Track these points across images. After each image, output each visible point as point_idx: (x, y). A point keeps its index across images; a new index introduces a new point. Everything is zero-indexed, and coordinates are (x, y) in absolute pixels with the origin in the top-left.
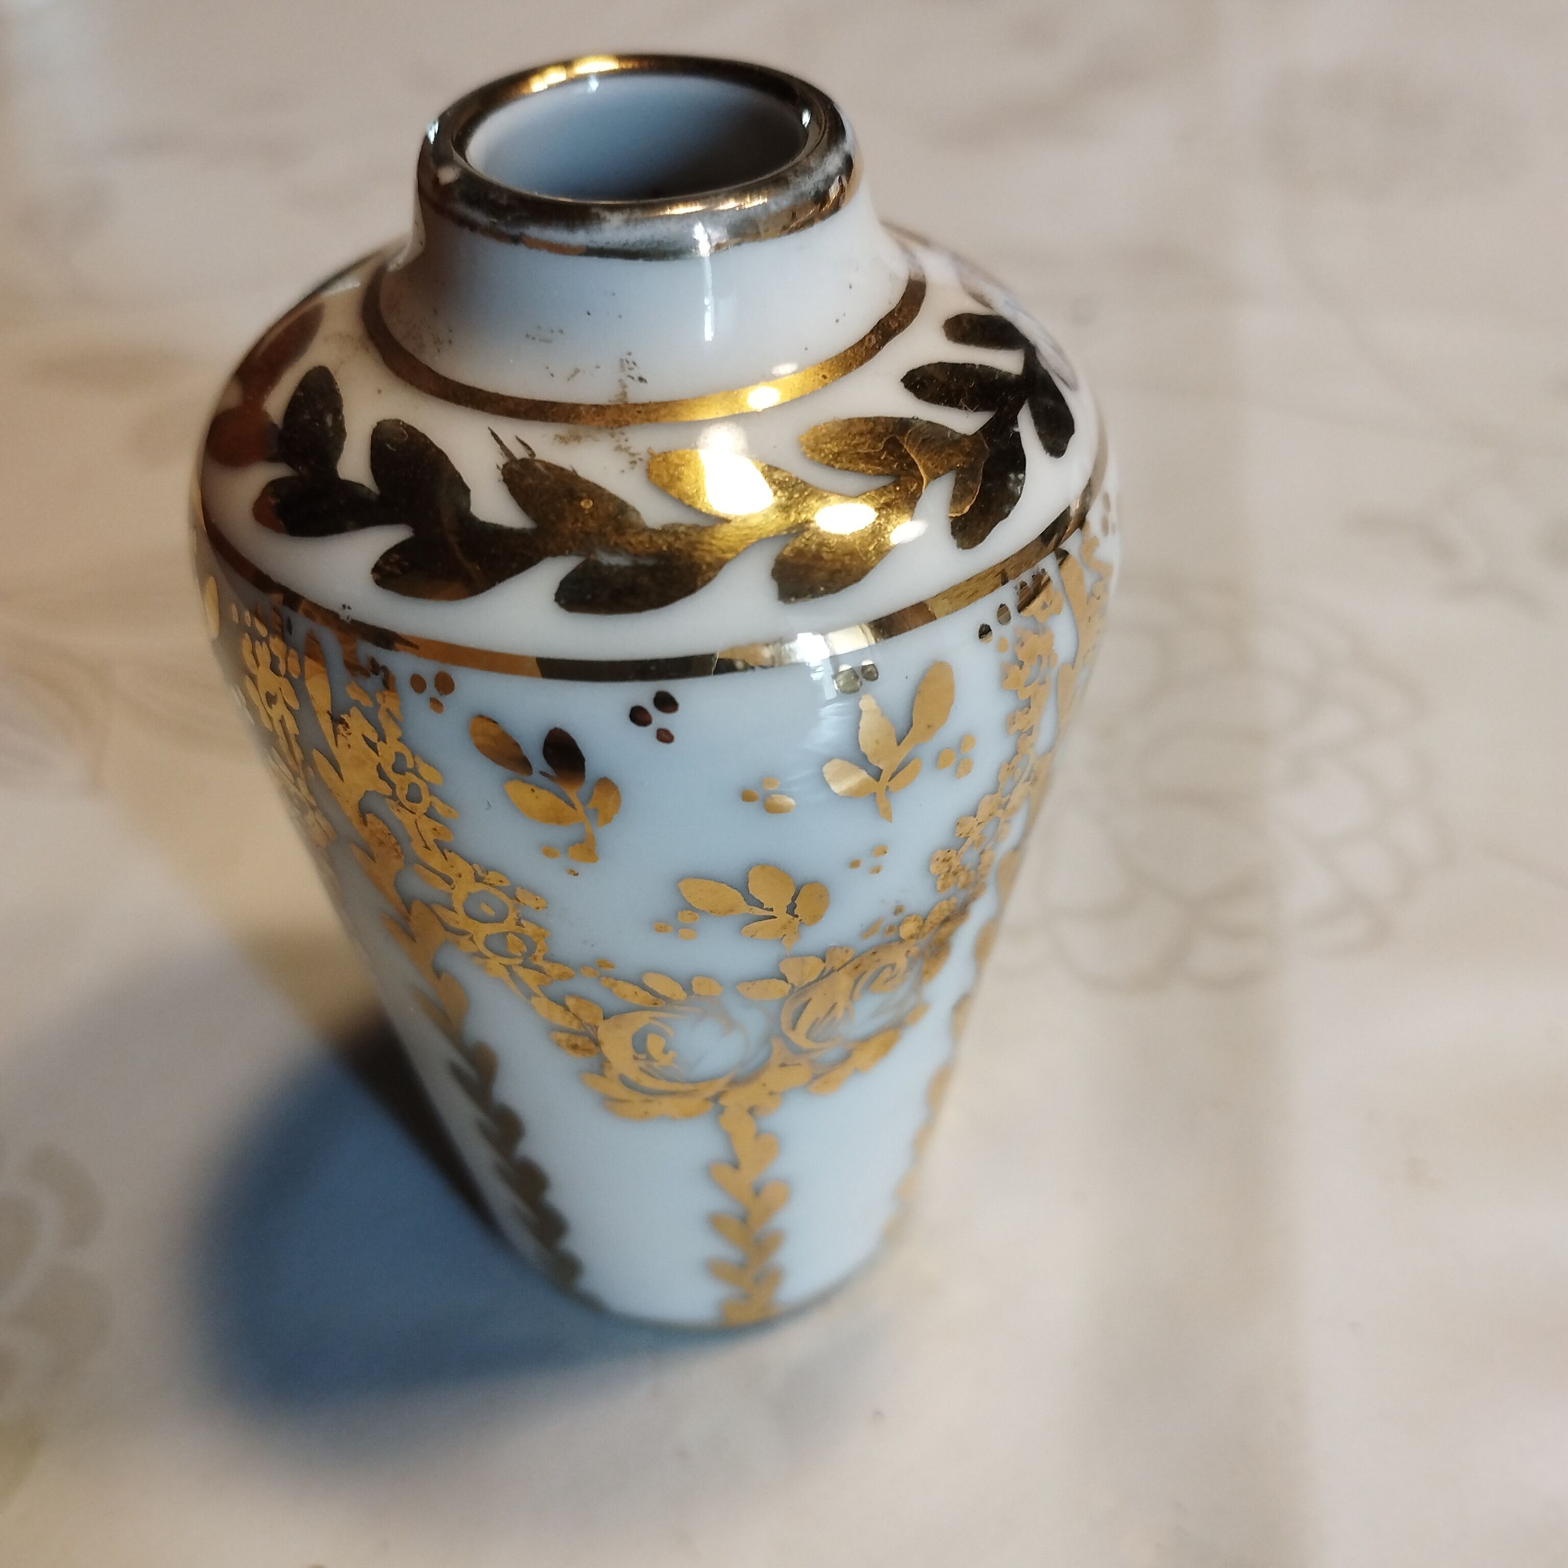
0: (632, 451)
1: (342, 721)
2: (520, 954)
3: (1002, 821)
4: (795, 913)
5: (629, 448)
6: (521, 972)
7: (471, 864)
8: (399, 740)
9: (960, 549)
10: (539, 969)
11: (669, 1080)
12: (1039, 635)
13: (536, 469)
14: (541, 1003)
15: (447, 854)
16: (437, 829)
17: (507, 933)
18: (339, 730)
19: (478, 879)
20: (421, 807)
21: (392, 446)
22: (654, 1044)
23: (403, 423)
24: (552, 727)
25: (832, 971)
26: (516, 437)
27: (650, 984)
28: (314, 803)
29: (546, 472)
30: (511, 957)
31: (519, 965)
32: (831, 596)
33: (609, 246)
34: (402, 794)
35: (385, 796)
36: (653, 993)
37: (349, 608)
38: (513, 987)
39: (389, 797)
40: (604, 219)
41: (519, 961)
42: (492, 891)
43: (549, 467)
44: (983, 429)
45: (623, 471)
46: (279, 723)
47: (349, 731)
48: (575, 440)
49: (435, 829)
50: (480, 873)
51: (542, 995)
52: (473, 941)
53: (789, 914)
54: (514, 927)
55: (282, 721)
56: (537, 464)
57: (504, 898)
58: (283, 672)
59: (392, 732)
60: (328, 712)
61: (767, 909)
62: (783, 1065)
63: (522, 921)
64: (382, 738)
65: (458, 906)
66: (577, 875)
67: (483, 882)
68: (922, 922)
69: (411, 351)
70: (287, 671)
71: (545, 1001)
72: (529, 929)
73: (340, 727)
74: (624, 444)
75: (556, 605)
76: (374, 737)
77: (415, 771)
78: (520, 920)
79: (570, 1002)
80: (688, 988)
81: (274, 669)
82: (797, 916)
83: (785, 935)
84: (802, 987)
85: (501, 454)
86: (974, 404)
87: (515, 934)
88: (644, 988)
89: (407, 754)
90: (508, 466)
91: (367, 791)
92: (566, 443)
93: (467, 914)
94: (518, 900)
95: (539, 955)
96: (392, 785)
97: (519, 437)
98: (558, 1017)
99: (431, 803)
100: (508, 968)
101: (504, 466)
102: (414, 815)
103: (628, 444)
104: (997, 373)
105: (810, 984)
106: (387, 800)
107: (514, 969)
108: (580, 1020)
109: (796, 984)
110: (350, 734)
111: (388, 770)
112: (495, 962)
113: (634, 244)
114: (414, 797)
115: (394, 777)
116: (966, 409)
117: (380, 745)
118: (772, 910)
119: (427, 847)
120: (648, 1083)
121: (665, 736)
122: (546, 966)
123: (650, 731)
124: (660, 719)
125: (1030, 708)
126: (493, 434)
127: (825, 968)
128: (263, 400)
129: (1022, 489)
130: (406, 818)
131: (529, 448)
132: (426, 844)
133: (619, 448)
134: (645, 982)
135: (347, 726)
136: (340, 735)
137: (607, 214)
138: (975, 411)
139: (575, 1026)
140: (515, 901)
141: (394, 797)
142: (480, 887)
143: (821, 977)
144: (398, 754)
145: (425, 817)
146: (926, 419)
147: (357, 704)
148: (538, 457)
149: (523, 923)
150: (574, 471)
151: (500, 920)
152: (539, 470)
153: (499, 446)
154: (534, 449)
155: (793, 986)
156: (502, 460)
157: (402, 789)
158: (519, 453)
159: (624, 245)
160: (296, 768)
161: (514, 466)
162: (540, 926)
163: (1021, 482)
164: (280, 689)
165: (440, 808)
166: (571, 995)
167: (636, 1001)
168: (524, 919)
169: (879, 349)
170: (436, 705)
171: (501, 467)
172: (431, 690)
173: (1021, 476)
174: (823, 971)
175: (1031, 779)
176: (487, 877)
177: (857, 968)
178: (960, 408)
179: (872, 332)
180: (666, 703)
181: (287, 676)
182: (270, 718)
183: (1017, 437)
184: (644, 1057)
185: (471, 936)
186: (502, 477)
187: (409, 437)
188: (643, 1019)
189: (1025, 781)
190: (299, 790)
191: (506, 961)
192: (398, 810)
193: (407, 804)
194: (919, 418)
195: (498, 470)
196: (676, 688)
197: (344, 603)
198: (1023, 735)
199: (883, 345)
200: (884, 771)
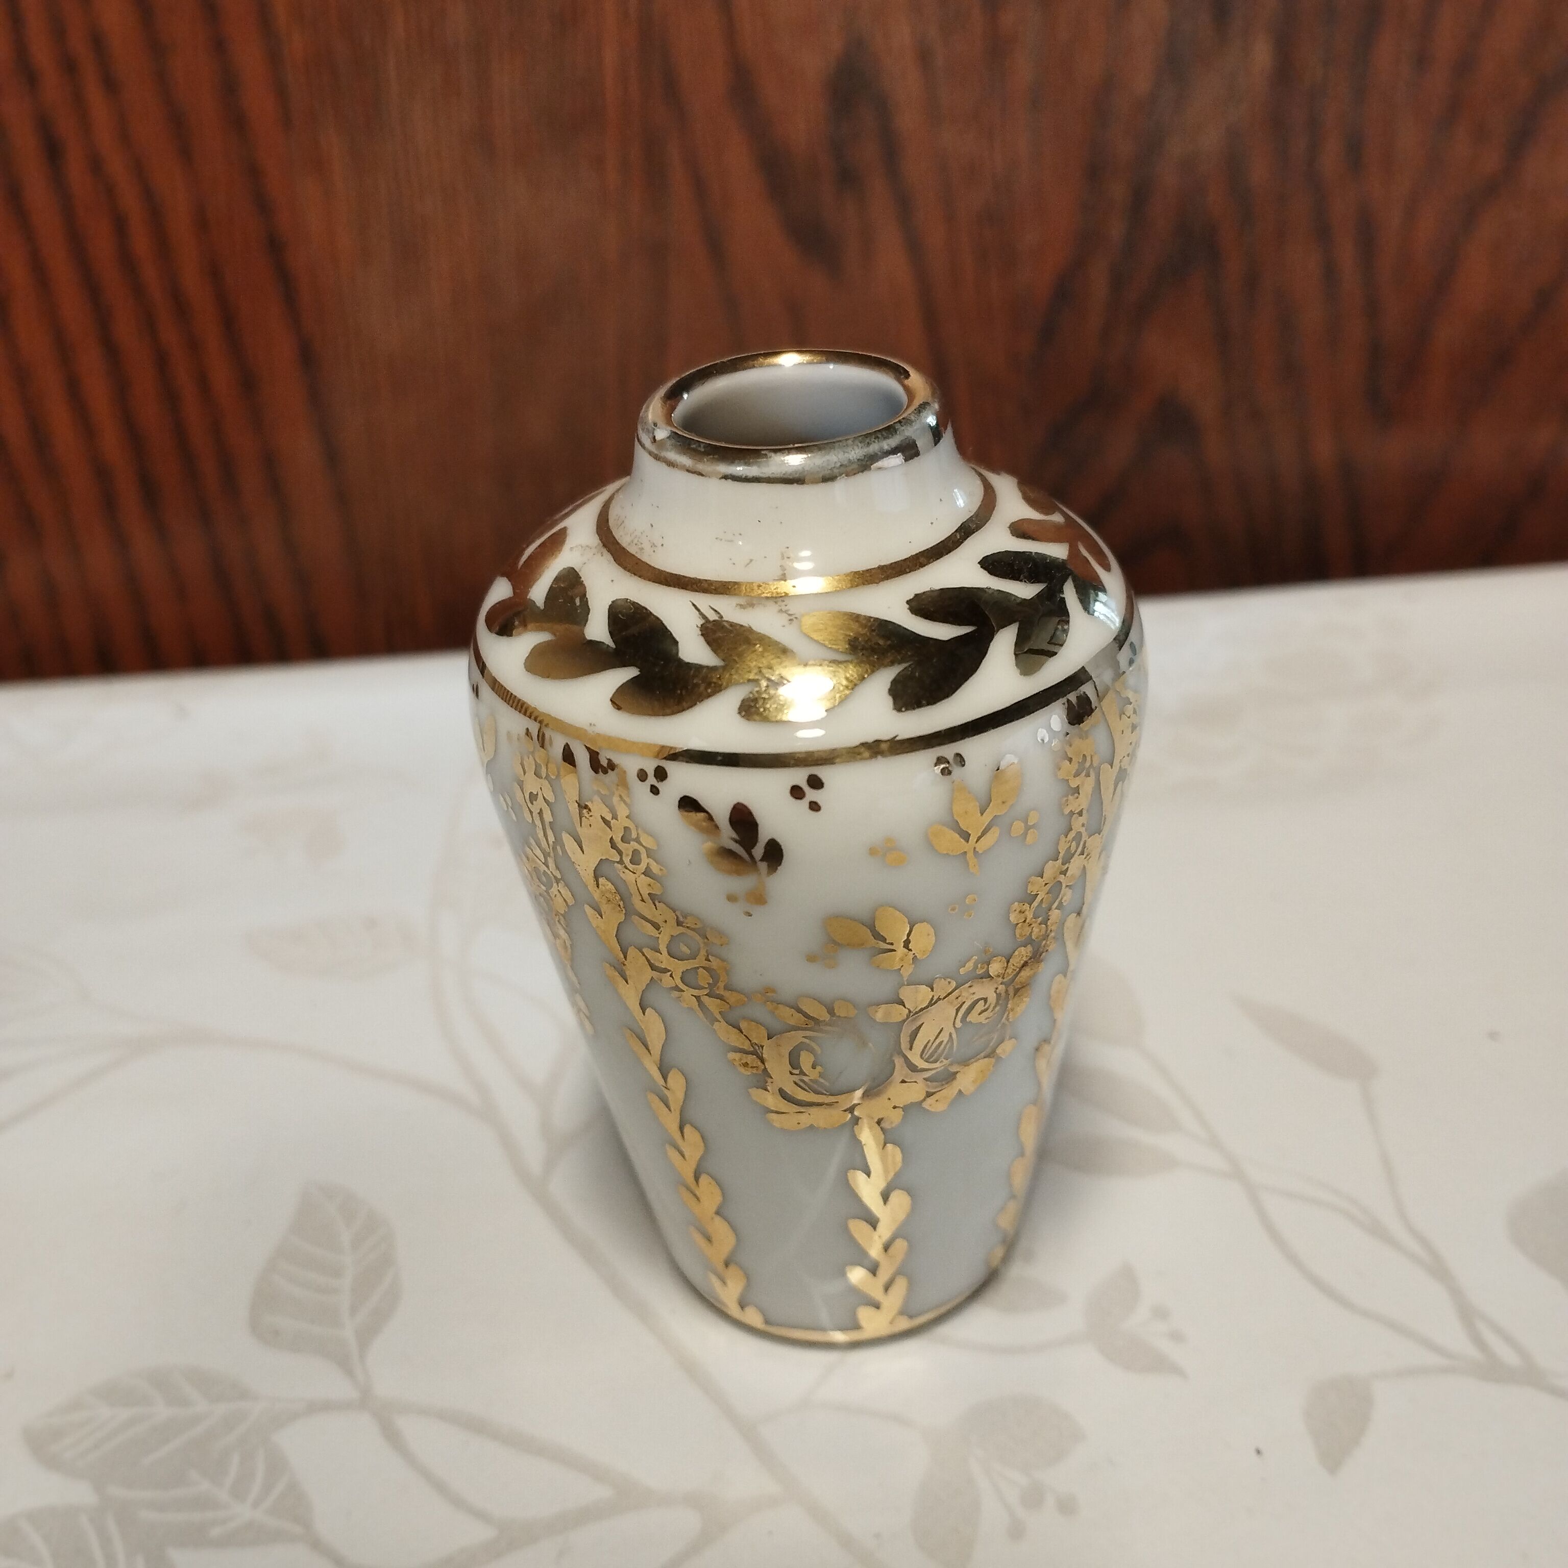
0: (790, 612)
1: (586, 807)
2: (707, 986)
3: (1064, 886)
4: (910, 948)
5: (788, 610)
6: (706, 1000)
7: (674, 912)
8: (627, 817)
9: (1023, 676)
10: (721, 998)
11: (817, 1092)
12: (1083, 739)
13: (723, 627)
14: (721, 1027)
15: (657, 903)
16: (651, 885)
17: (698, 968)
18: (583, 814)
19: (679, 924)
20: (642, 867)
21: (623, 616)
22: (806, 1060)
23: (630, 600)
24: (735, 802)
25: (939, 999)
26: (710, 606)
27: (804, 1008)
28: (559, 877)
29: (731, 628)
30: (701, 988)
31: (705, 995)
32: (929, 707)
33: (774, 476)
34: (627, 860)
35: (614, 862)
36: (806, 1015)
37: (594, 725)
38: (701, 1015)
39: (618, 862)
40: (770, 457)
41: (706, 992)
42: (690, 932)
43: (732, 624)
44: (1038, 595)
45: (784, 626)
46: (538, 815)
47: (591, 814)
48: (750, 606)
49: (650, 885)
50: (681, 919)
51: (721, 1020)
52: (673, 978)
53: (905, 948)
54: (705, 964)
55: (541, 813)
56: (725, 624)
57: (698, 938)
58: (544, 775)
59: (622, 811)
60: (577, 802)
61: (888, 944)
62: (903, 1082)
63: (710, 958)
64: (615, 817)
65: (663, 948)
66: (751, 915)
67: (682, 926)
68: (1006, 964)
69: (634, 553)
70: (547, 774)
71: (724, 1023)
72: (715, 963)
73: (585, 811)
74: (784, 608)
75: (738, 716)
76: (608, 817)
77: (637, 840)
78: (708, 956)
79: (743, 1025)
80: (831, 1012)
81: (537, 774)
82: (910, 950)
83: (902, 966)
84: (916, 1012)
85: (700, 618)
86: (1032, 578)
87: (703, 968)
88: (799, 1011)
89: (632, 826)
90: (704, 625)
91: (601, 859)
92: (744, 608)
93: (669, 954)
94: (707, 938)
95: (721, 985)
96: (620, 853)
97: (712, 606)
98: (735, 1039)
99: (648, 864)
100: (698, 998)
101: (702, 625)
102: (635, 875)
103: (786, 608)
104: (1048, 559)
105: (922, 1009)
106: (616, 864)
107: (702, 999)
108: (750, 1041)
109: (912, 1010)
110: (591, 816)
111: (617, 840)
112: (689, 992)
113: (791, 474)
114: (635, 860)
115: (621, 845)
116: (1025, 582)
117: (613, 822)
118: (892, 944)
119: (643, 900)
120: (802, 1095)
121: (815, 807)
122: (727, 994)
123: (805, 803)
124: (811, 795)
125: (1079, 794)
126: (694, 605)
127: (933, 996)
128: (528, 592)
129: (1067, 636)
130: (629, 877)
131: (719, 613)
132: (642, 898)
133: (781, 611)
134: (800, 1007)
135: (590, 810)
136: (584, 818)
137: (773, 454)
138: (1032, 583)
139: (746, 1046)
140: (706, 940)
141: (621, 862)
142: (681, 929)
143: (931, 1004)
144: (626, 828)
145: (643, 876)
146: (996, 588)
147: (598, 793)
148: (725, 618)
149: (710, 959)
150: (750, 627)
151: (693, 957)
152: (726, 628)
153: (698, 613)
154: (722, 614)
155: (910, 1012)
156: (701, 622)
157: (628, 855)
158: (712, 616)
159: (784, 474)
160: (547, 850)
161: (708, 625)
162: (723, 960)
163: (1066, 632)
164: (541, 788)
165: (655, 868)
166: (744, 1018)
167: (792, 1022)
168: (712, 956)
169: (962, 542)
170: (655, 790)
171: (699, 626)
172: (652, 780)
173: (1066, 627)
174: (932, 999)
175: (1085, 854)
176: (686, 921)
177: (957, 998)
178: (1021, 581)
179: (956, 531)
180: (816, 783)
181: (547, 777)
182: (531, 812)
183: (1063, 601)
184: (797, 1072)
185: (670, 973)
186: (700, 633)
187: (634, 610)
188: (798, 1037)
189: (1080, 855)
190: (548, 867)
191: (696, 992)
192: (624, 872)
193: (631, 866)
194: (991, 587)
195: (697, 628)
196: (823, 772)
197: (590, 722)
198: (1075, 816)
199: (965, 539)
200: (971, 835)
